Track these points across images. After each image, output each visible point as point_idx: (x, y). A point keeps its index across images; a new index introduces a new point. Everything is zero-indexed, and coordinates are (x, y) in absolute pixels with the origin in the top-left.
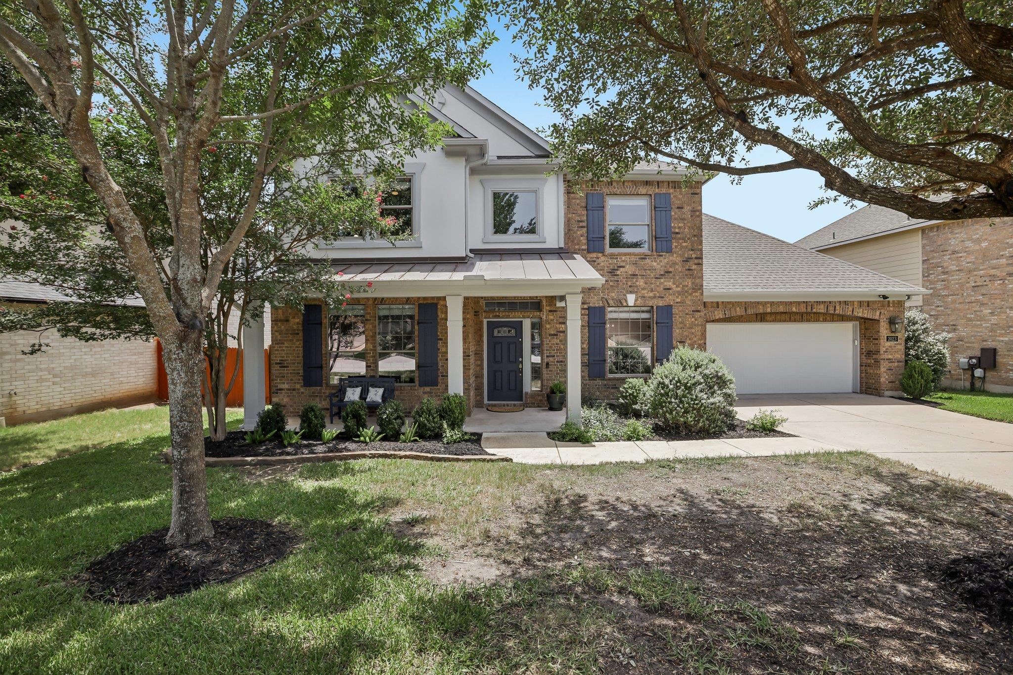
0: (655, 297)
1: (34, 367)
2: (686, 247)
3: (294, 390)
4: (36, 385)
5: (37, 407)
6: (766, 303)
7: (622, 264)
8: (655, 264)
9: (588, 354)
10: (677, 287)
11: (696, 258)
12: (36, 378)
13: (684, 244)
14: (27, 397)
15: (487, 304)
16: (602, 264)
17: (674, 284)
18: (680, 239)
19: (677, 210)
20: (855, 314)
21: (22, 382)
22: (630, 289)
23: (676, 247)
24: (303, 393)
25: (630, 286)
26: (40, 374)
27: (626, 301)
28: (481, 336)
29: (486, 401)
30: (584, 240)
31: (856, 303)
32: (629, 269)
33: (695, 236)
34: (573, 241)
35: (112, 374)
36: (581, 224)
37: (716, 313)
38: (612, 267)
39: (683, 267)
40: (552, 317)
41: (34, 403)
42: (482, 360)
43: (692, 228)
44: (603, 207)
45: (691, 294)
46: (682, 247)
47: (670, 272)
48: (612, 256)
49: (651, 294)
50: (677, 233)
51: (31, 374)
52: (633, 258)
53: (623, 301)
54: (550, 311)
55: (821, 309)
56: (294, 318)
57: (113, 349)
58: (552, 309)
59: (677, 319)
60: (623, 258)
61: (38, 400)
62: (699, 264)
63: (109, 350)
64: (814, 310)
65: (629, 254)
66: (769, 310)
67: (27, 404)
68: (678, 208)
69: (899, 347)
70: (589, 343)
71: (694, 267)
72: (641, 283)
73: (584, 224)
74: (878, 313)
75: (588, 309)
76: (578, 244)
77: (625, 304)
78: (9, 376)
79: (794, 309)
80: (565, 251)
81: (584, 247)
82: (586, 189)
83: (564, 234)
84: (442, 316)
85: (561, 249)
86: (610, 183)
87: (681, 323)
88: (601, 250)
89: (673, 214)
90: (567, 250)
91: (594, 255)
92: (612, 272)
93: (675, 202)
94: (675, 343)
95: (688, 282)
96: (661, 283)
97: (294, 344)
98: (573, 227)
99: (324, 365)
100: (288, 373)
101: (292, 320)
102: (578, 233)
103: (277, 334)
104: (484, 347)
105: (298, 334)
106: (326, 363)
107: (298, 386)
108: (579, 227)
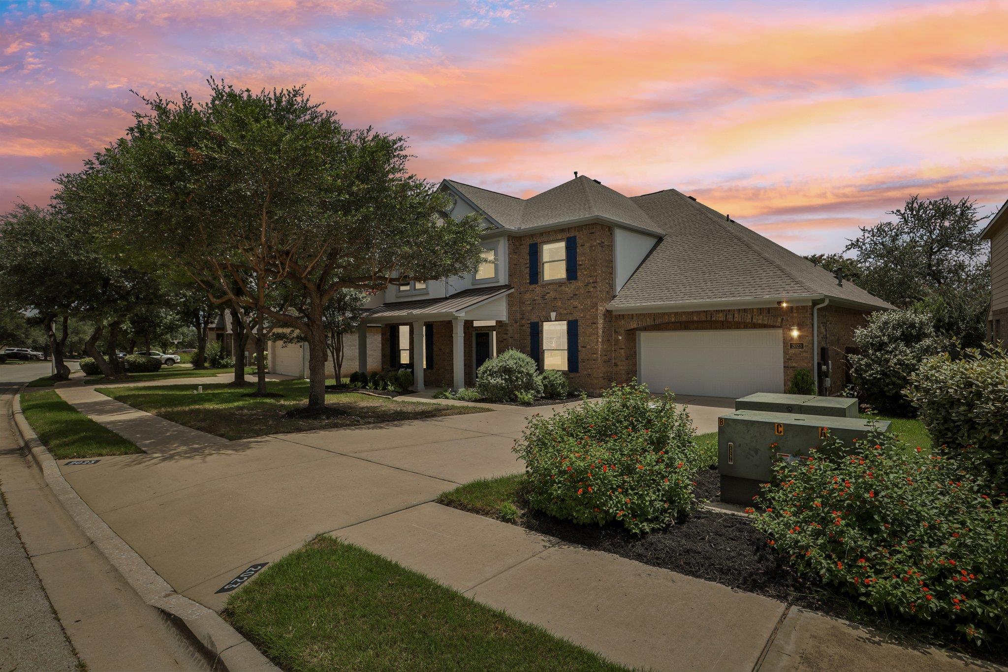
0: (568, 314)
6: (671, 313)
7: (548, 291)
8: (567, 289)
10: (581, 305)
13: (585, 273)
16: (537, 292)
17: (579, 303)
18: (583, 269)
19: (580, 248)
20: (755, 321)
22: (553, 309)
23: (580, 275)
25: (553, 307)
27: (550, 317)
30: (528, 277)
31: (755, 310)
32: (552, 294)
33: (592, 265)
36: (527, 266)
37: (631, 323)
38: (543, 294)
39: (585, 290)
40: (500, 330)
43: (590, 260)
44: (537, 252)
45: (589, 311)
46: (584, 275)
47: (576, 295)
48: (543, 286)
49: (566, 312)
50: (581, 265)
54: (500, 326)
55: (721, 317)
59: (581, 330)
60: (549, 287)
62: (595, 287)
64: (714, 319)
65: (552, 284)
66: (673, 320)
68: (581, 246)
69: (805, 354)
71: (592, 289)
72: (559, 304)
74: (779, 320)
75: (531, 323)
77: (550, 319)
79: (695, 318)
80: (507, 287)
81: (528, 281)
82: (529, 241)
83: (510, 275)
84: (435, 331)
85: (506, 285)
86: (542, 234)
87: (583, 332)
88: (537, 283)
89: (578, 250)
90: (510, 286)
91: (533, 286)
92: (543, 297)
93: (579, 242)
94: (580, 347)
95: (588, 302)
96: (571, 303)
97: (388, 346)
98: (522, 268)
99: (396, 357)
100: (386, 360)
101: (387, 333)
102: (525, 272)
103: (383, 341)
104: (473, 348)
105: (389, 341)
106: (398, 356)
107: (389, 367)
108: (525, 268)
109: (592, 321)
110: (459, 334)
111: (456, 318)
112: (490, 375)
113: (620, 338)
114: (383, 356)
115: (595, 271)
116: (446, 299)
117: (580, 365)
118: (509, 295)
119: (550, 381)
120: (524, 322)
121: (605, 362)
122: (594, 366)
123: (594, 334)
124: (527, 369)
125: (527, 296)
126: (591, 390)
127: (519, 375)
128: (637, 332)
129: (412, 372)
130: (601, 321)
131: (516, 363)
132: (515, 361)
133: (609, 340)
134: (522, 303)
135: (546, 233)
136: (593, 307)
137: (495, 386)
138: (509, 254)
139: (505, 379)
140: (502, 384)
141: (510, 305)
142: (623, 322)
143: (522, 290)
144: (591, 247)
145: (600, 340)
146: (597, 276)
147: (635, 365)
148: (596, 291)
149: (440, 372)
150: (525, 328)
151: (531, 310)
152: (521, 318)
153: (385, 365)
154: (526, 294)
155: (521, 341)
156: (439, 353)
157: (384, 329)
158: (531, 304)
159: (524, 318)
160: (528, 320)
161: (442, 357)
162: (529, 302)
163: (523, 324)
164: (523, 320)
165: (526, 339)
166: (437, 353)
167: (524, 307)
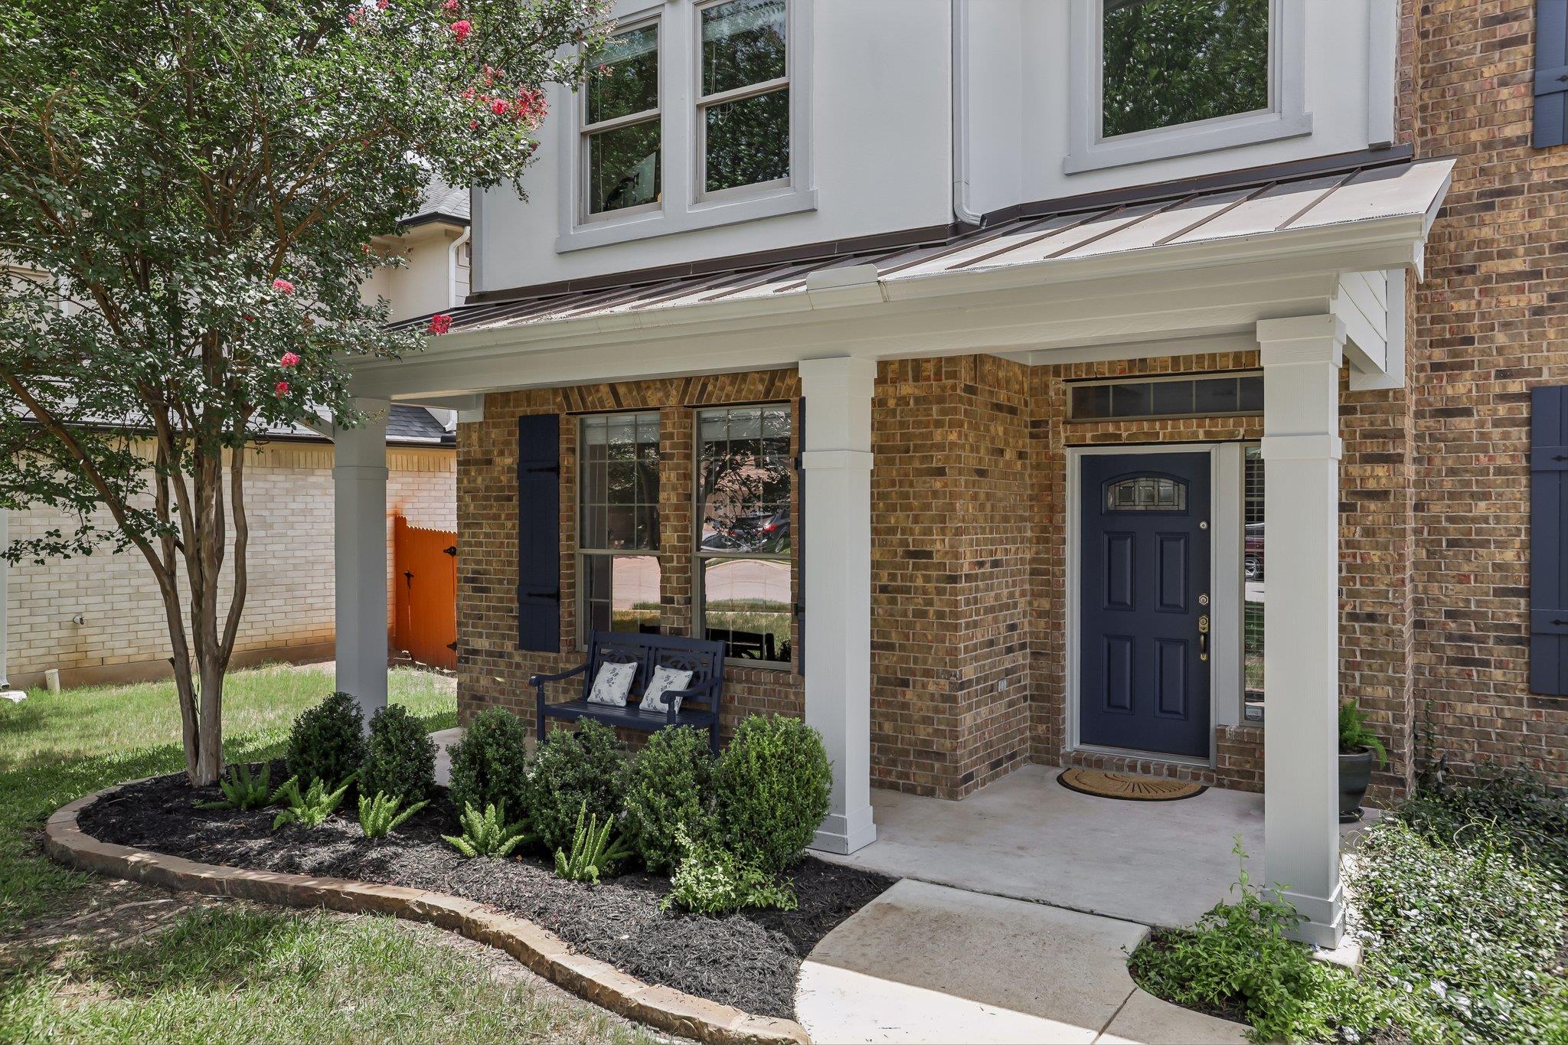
1: (125, 567)
3: (501, 655)
4: (127, 605)
5: (129, 651)
9: (1526, 593)
12: (128, 590)
14: (109, 630)
15: (1080, 395)
21: (100, 599)
24: (518, 666)
26: (135, 582)
28: (1055, 509)
29: (1072, 741)
30: (1515, 100)
34: (1458, 115)
35: (290, 588)
41: (124, 644)
42: (1058, 596)
51: (118, 582)
56: (501, 453)
57: (290, 533)
61: (132, 636)
63: (285, 535)
67: (109, 645)
70: (1531, 545)
73: (1524, 27)
75: (1532, 395)
76: (1485, 121)
78: (73, 585)
81: (1516, 130)
85: (1379, 150)
90: (1413, 151)
97: (502, 526)
98: (1461, 54)
99: (564, 591)
100: (488, 608)
101: (498, 460)
102: (1487, 72)
103: (468, 498)
104: (1068, 547)
105: (509, 499)
106: (572, 586)
107: (509, 646)
108: (1488, 48)
111: (1307, 309)
114: (471, 582)
116: (963, 232)
120: (1461, 388)
125: (1504, 225)
149: (910, 695)
150: (1481, 424)
151: (1538, 311)
152: (1437, 367)
153: (480, 635)
154: (1487, 216)
155: (1437, 508)
156: (912, 579)
157: (475, 436)
158: (1537, 274)
159: (1467, 366)
160: (1502, 375)
161: (930, 603)
162: (1518, 265)
163: (1453, 399)
164: (1452, 379)
165: (1486, 496)
166: (892, 577)
167: (1468, 295)
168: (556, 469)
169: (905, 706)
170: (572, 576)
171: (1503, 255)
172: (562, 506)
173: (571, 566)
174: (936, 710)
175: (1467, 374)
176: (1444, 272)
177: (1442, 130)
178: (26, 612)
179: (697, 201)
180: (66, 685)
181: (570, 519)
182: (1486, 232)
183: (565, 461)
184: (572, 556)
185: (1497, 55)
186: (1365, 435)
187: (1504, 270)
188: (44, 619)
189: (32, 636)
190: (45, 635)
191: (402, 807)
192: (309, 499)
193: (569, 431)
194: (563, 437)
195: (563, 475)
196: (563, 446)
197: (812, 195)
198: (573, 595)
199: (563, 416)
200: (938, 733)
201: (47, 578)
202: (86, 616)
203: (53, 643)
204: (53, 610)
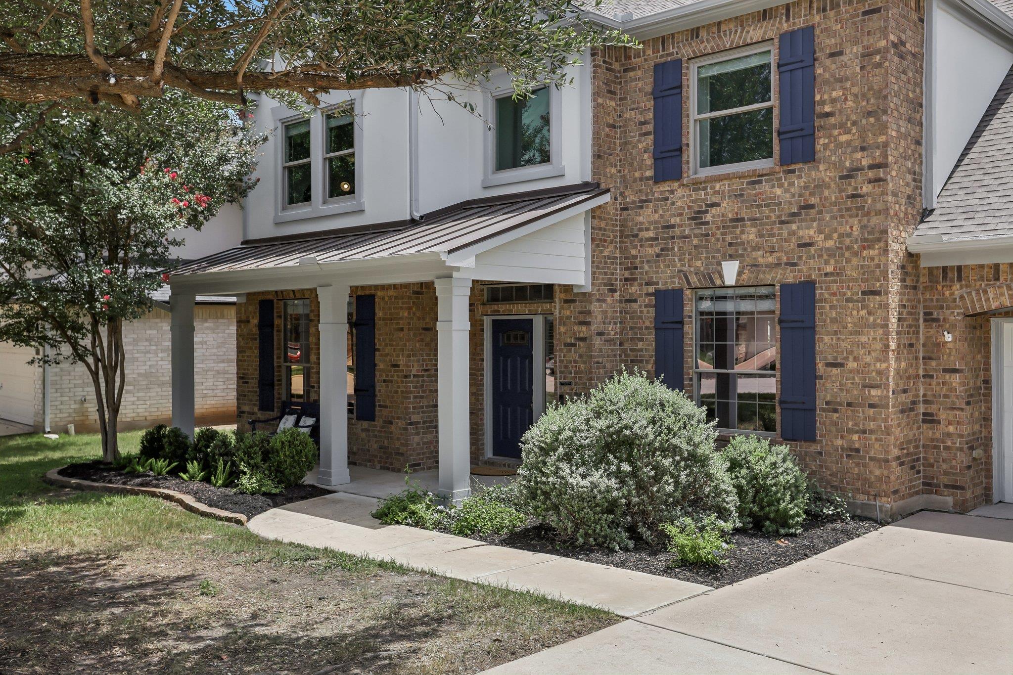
0: (778, 265)
2: (848, 143)
7: (715, 199)
8: (778, 191)
10: (826, 238)
11: (871, 167)
13: (844, 138)
16: (679, 203)
17: (820, 232)
18: (834, 127)
19: (828, 62)
22: (730, 251)
23: (826, 146)
25: (730, 244)
27: (721, 277)
30: (649, 160)
32: (728, 208)
33: (869, 114)
34: (631, 165)
36: (645, 128)
37: (991, 294)
38: (696, 208)
39: (841, 191)
40: (568, 313)
43: (864, 95)
44: (680, 87)
45: (856, 254)
46: (839, 145)
47: (812, 206)
48: (697, 185)
49: (771, 259)
50: (829, 115)
52: (737, 185)
53: (715, 277)
54: (566, 301)
56: (253, 318)
58: (569, 298)
59: (825, 313)
60: (718, 186)
62: (878, 180)
65: (727, 177)
68: (832, 55)
71: (866, 189)
72: (751, 235)
73: (650, 127)
75: (656, 294)
76: (640, 168)
77: (718, 282)
78: (81, 381)
80: (591, 188)
81: (649, 173)
82: (654, 57)
83: (597, 156)
84: (379, 314)
85: (586, 184)
86: (695, 33)
87: (834, 321)
88: (677, 175)
89: (819, 71)
90: (598, 185)
91: (666, 187)
92: (697, 218)
93: (825, 43)
94: (820, 367)
95: (855, 226)
96: (792, 233)
97: (253, 352)
98: (632, 137)
99: (276, 383)
100: (249, 391)
101: (251, 321)
102: (640, 146)
103: (240, 339)
104: (485, 363)
105: (256, 339)
106: (280, 380)
107: (256, 409)
108: (641, 135)
109: (865, 287)
110: (455, 325)
111: (447, 275)
112: (568, 458)
113: (949, 338)
114: (242, 379)
115: (883, 128)
116: (413, 223)
117: (822, 418)
118: (594, 213)
119: (755, 477)
120: (634, 289)
121: (902, 411)
122: (872, 425)
123: (874, 326)
124: (689, 441)
125: (647, 216)
126: (861, 498)
127: (667, 462)
128: (993, 321)
129: (315, 431)
130: (895, 286)
131: (653, 422)
132: (649, 414)
133: (911, 345)
134: (628, 235)
135: (708, 27)
136: (867, 244)
137: (588, 498)
138: (596, 95)
139: (619, 475)
140: (608, 490)
141: (597, 240)
142: (957, 290)
143: (631, 198)
144: (868, 55)
145: (893, 345)
146: (886, 145)
147: (986, 419)
148: (885, 193)
149: (393, 428)
150: (640, 306)
151: (658, 256)
152: (626, 279)
153: (245, 404)
154: (641, 211)
155: (627, 345)
156: (392, 376)
157: (243, 309)
158: (656, 239)
159: (635, 279)
160: (647, 284)
161: (399, 387)
162: (651, 234)
163: (631, 295)
164: (631, 285)
165: (642, 340)
166: (387, 376)
167: (636, 247)
168: (272, 326)
169: (391, 433)
170: (280, 376)
171: (647, 229)
172: (275, 343)
173: (279, 371)
174: (401, 434)
175: (636, 283)
176: (627, 236)
177: (626, 171)
178: (59, 395)
179: (324, 202)
180: (78, 432)
181: (279, 349)
182: (641, 219)
183: (276, 322)
184: (280, 367)
185: (643, 139)
186: (580, 313)
187: (647, 236)
188: (67, 398)
189: (62, 407)
190: (67, 407)
191: (169, 466)
192: (204, 335)
193: (278, 308)
194: (275, 311)
195: (275, 329)
196: (275, 315)
197: (361, 204)
198: (281, 385)
199: (275, 301)
200: (402, 444)
201: (68, 378)
202: (87, 398)
203: (71, 411)
204: (71, 394)
